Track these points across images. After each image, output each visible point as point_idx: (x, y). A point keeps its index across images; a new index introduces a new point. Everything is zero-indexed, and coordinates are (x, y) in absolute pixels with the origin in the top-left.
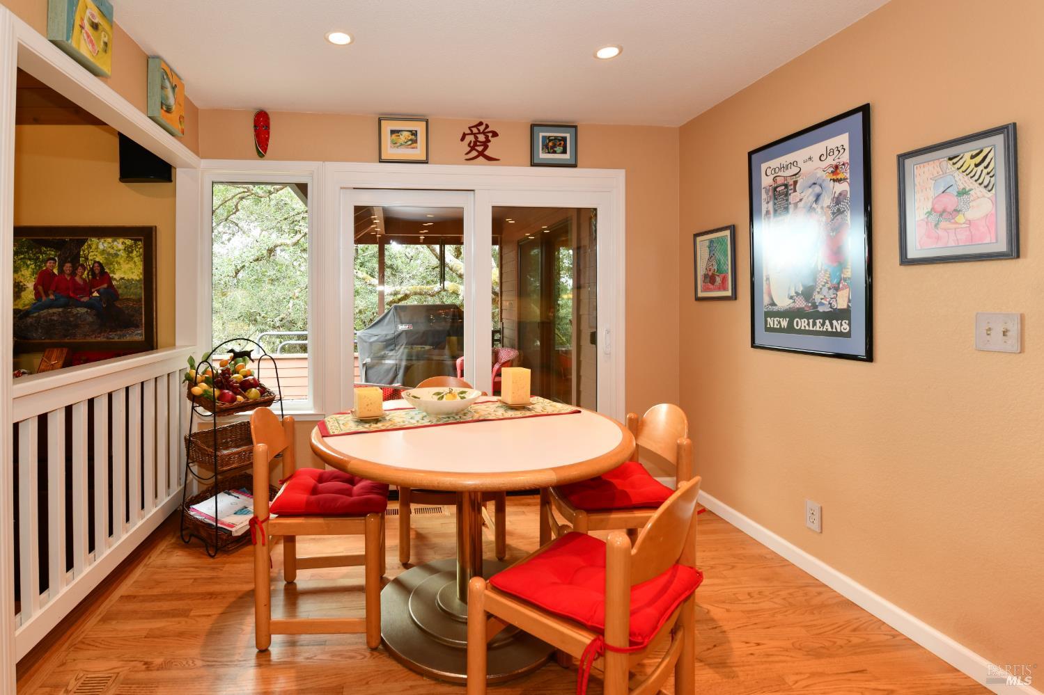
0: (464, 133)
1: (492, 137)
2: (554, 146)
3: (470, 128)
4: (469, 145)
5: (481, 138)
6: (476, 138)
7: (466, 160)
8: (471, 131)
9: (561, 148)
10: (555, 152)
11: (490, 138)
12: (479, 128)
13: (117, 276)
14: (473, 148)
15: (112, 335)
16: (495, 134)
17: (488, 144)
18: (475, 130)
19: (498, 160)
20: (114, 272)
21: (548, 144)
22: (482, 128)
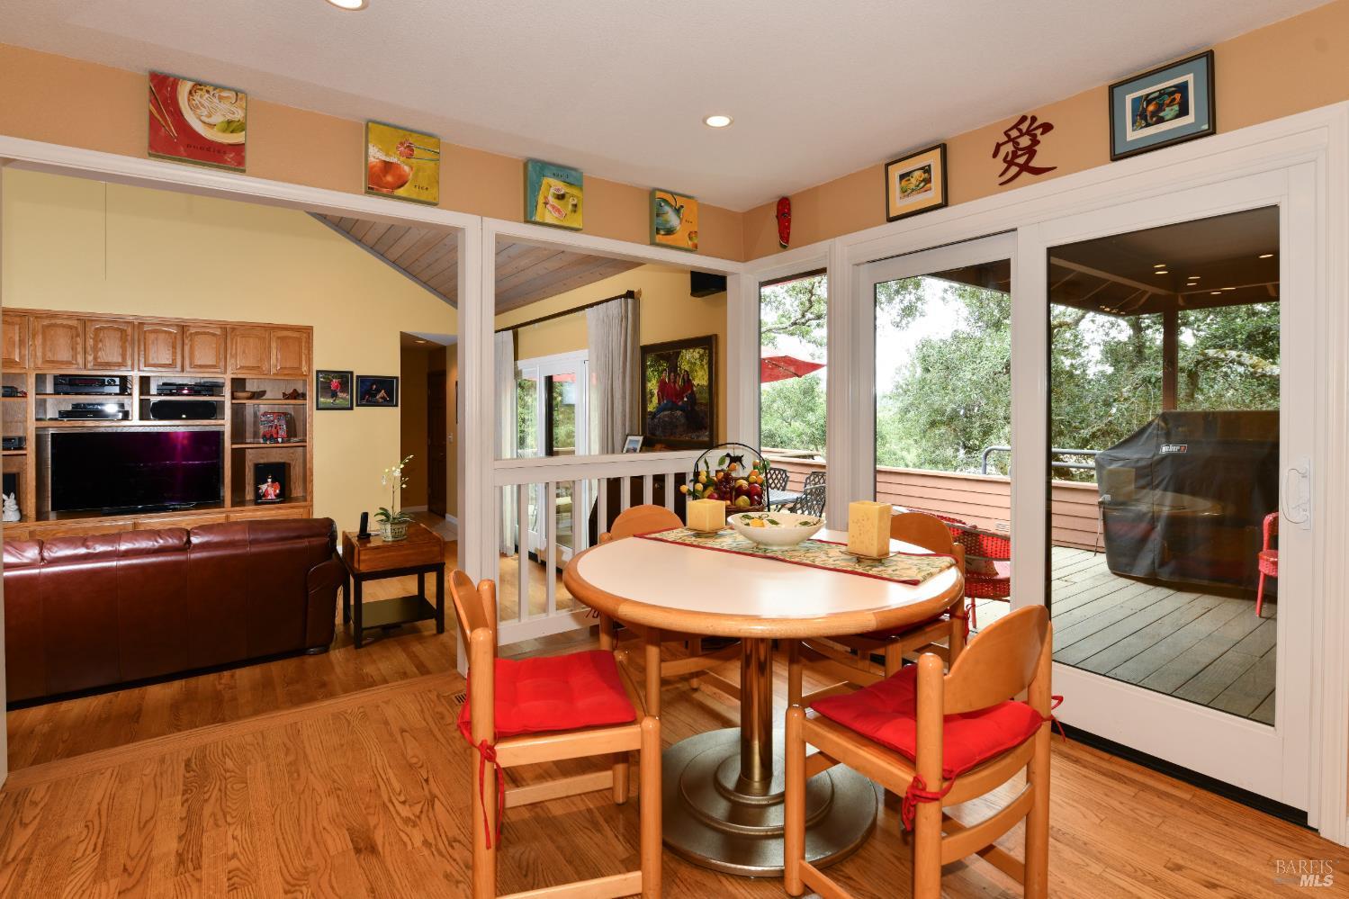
0: (998, 143)
1: (1042, 134)
2: (1160, 108)
3: (1006, 133)
4: (1005, 160)
5: (1025, 142)
6: (1016, 144)
7: (1001, 184)
8: (1008, 136)
9: (1176, 108)
10: (1161, 120)
11: (1039, 137)
12: (1021, 127)
13: (695, 383)
14: (1010, 163)
15: (694, 436)
16: (1047, 127)
17: (1036, 148)
18: (1014, 133)
19: (1055, 168)
20: (694, 379)
21: (1145, 110)
22: (1024, 127)
